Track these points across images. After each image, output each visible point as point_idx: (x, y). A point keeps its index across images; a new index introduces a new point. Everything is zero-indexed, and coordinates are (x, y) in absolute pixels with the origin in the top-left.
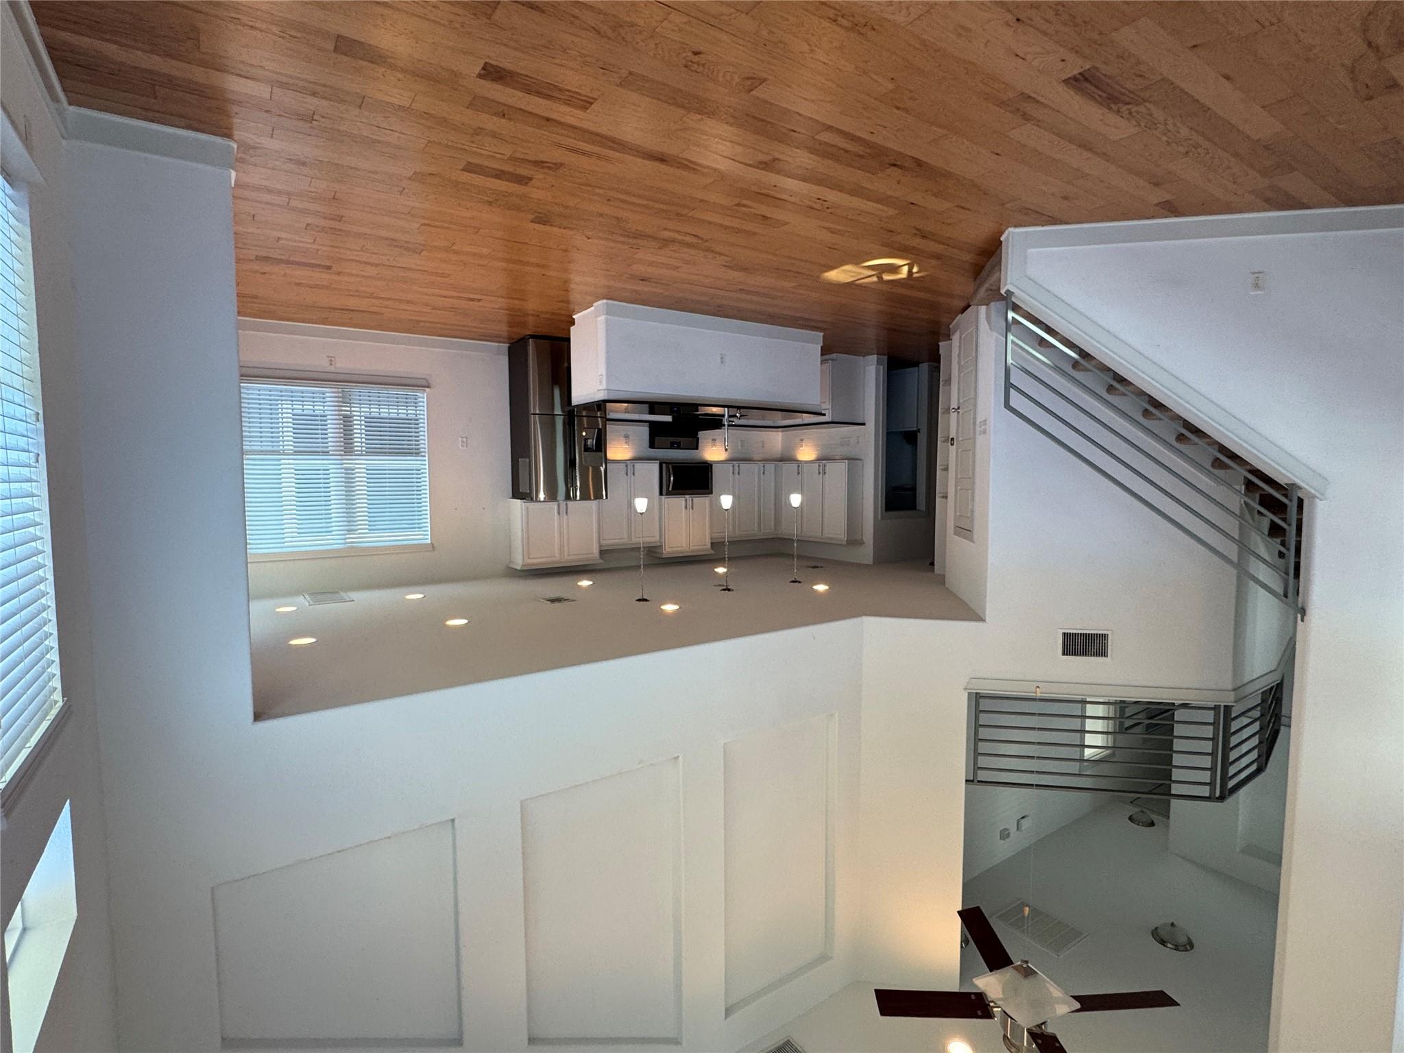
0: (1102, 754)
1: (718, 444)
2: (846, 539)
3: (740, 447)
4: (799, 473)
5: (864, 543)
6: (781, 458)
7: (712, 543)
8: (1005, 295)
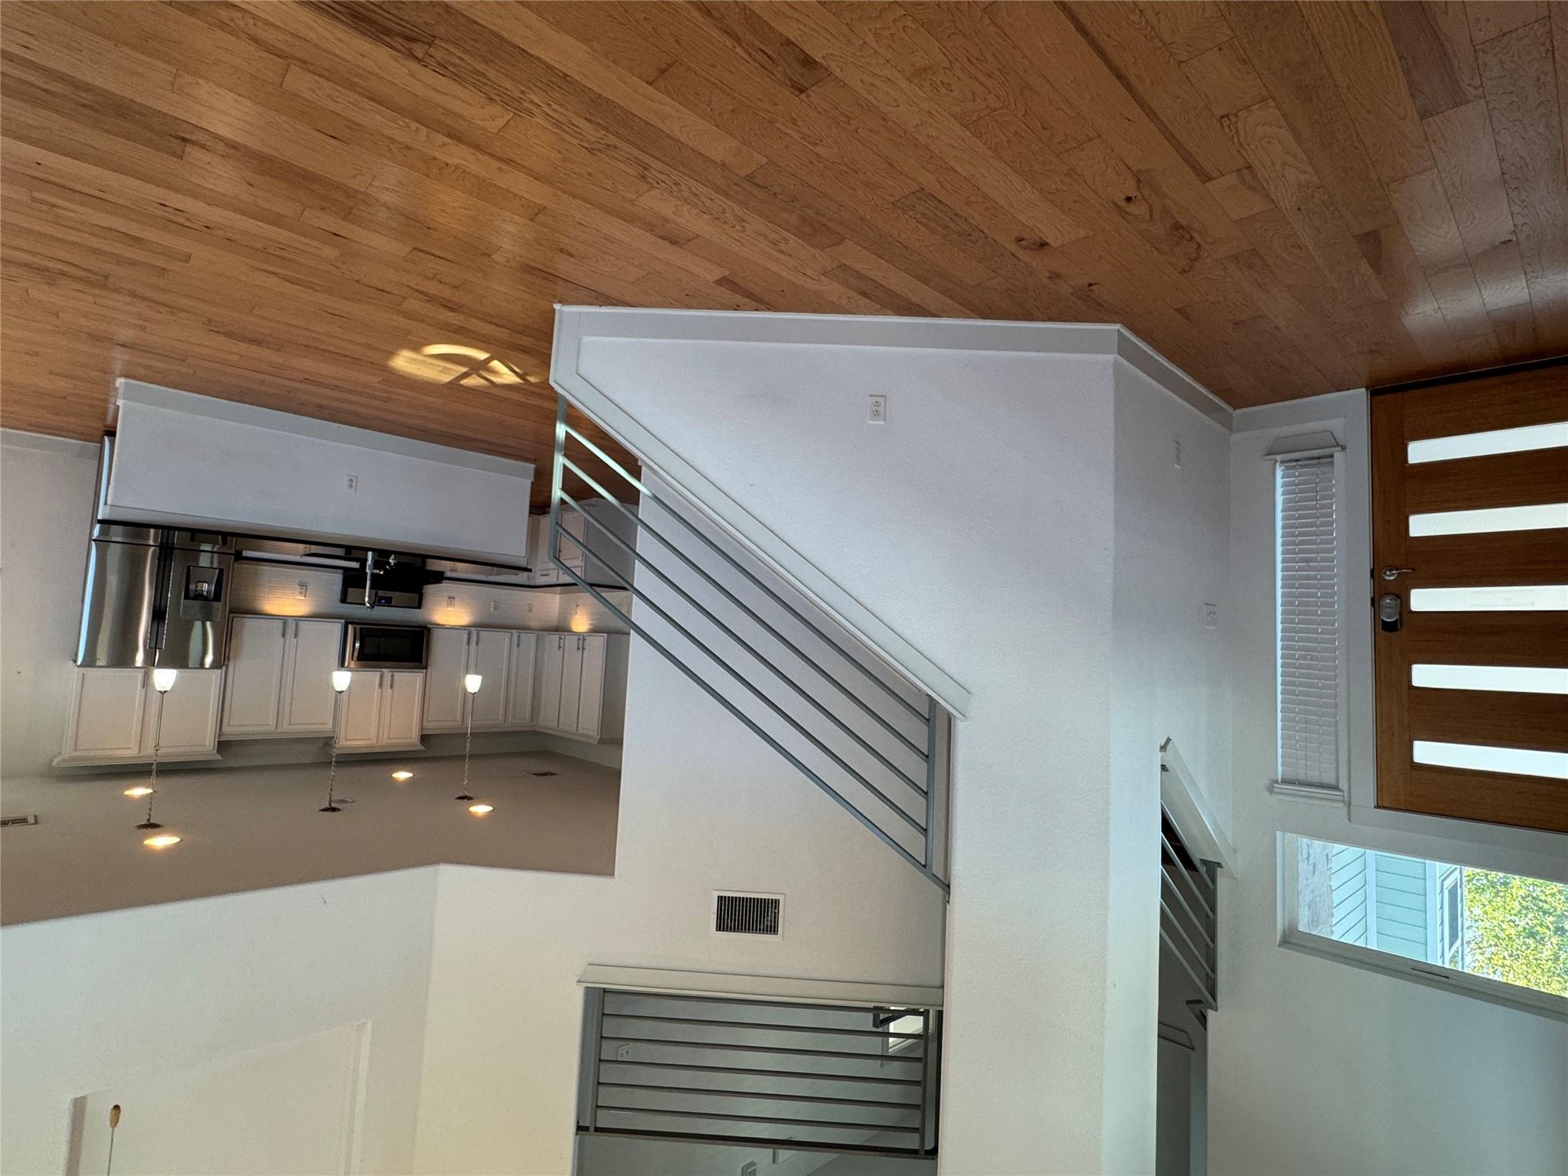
0: (902, 1045)
1: (456, 603)
3: (492, 610)
4: (560, 647)
6: (557, 626)
7: (422, 736)
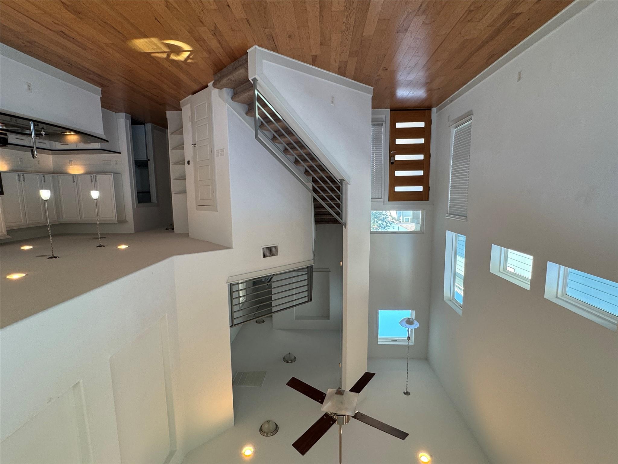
2: (117, 220)
5: (127, 222)
6: (54, 172)
7: (7, 231)
8: (252, 82)
